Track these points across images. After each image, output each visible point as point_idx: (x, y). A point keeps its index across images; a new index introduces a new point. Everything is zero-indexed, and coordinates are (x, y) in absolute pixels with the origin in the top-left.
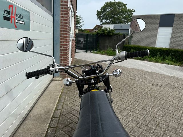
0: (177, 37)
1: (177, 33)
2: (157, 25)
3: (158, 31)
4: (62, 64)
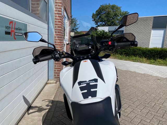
2: (150, 27)
4: (56, 67)
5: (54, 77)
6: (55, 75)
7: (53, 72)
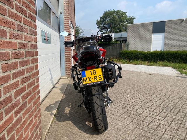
0: (170, 41)
1: (169, 38)
2: (150, 32)
3: (152, 38)
4: (67, 66)
5: (65, 74)
6: (66, 73)
7: (65, 70)
